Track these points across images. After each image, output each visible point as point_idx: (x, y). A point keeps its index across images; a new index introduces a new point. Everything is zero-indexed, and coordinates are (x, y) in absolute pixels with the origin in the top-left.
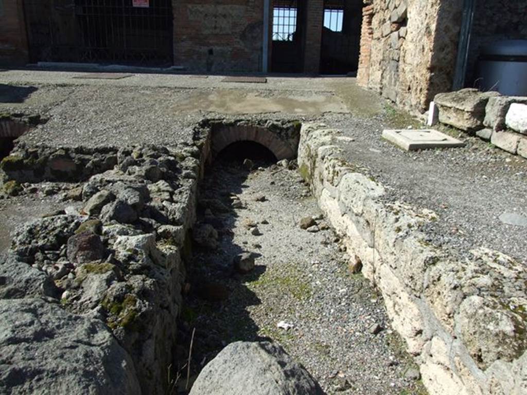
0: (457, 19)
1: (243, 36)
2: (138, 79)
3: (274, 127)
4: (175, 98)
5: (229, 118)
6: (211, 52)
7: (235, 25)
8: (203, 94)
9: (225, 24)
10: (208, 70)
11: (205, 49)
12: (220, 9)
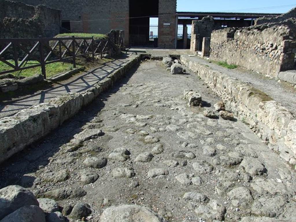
0: (198, 43)
1: (171, 42)
2: (154, 50)
3: (177, 56)
4: (165, 53)
5: (172, 54)
6: (165, 45)
7: (170, 40)
8: (168, 52)
9: (168, 39)
10: (164, 48)
11: (164, 44)
12: (167, 36)
